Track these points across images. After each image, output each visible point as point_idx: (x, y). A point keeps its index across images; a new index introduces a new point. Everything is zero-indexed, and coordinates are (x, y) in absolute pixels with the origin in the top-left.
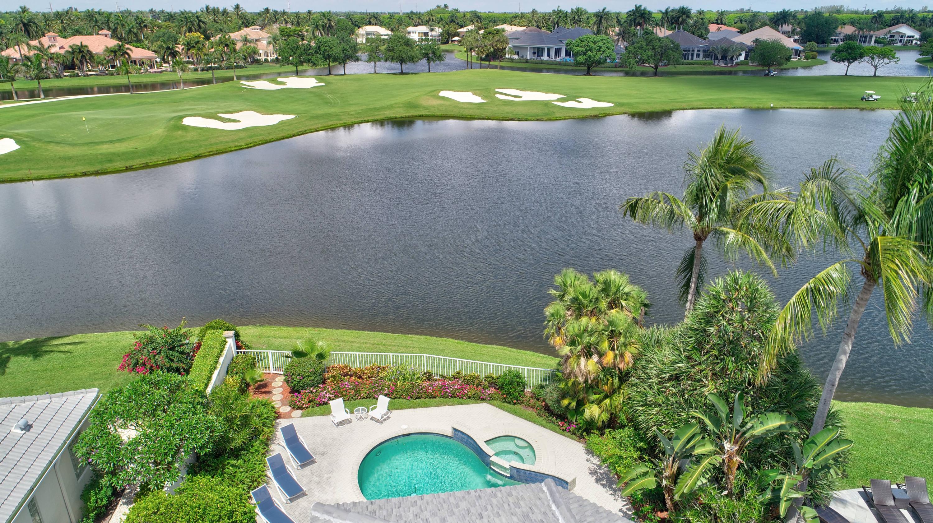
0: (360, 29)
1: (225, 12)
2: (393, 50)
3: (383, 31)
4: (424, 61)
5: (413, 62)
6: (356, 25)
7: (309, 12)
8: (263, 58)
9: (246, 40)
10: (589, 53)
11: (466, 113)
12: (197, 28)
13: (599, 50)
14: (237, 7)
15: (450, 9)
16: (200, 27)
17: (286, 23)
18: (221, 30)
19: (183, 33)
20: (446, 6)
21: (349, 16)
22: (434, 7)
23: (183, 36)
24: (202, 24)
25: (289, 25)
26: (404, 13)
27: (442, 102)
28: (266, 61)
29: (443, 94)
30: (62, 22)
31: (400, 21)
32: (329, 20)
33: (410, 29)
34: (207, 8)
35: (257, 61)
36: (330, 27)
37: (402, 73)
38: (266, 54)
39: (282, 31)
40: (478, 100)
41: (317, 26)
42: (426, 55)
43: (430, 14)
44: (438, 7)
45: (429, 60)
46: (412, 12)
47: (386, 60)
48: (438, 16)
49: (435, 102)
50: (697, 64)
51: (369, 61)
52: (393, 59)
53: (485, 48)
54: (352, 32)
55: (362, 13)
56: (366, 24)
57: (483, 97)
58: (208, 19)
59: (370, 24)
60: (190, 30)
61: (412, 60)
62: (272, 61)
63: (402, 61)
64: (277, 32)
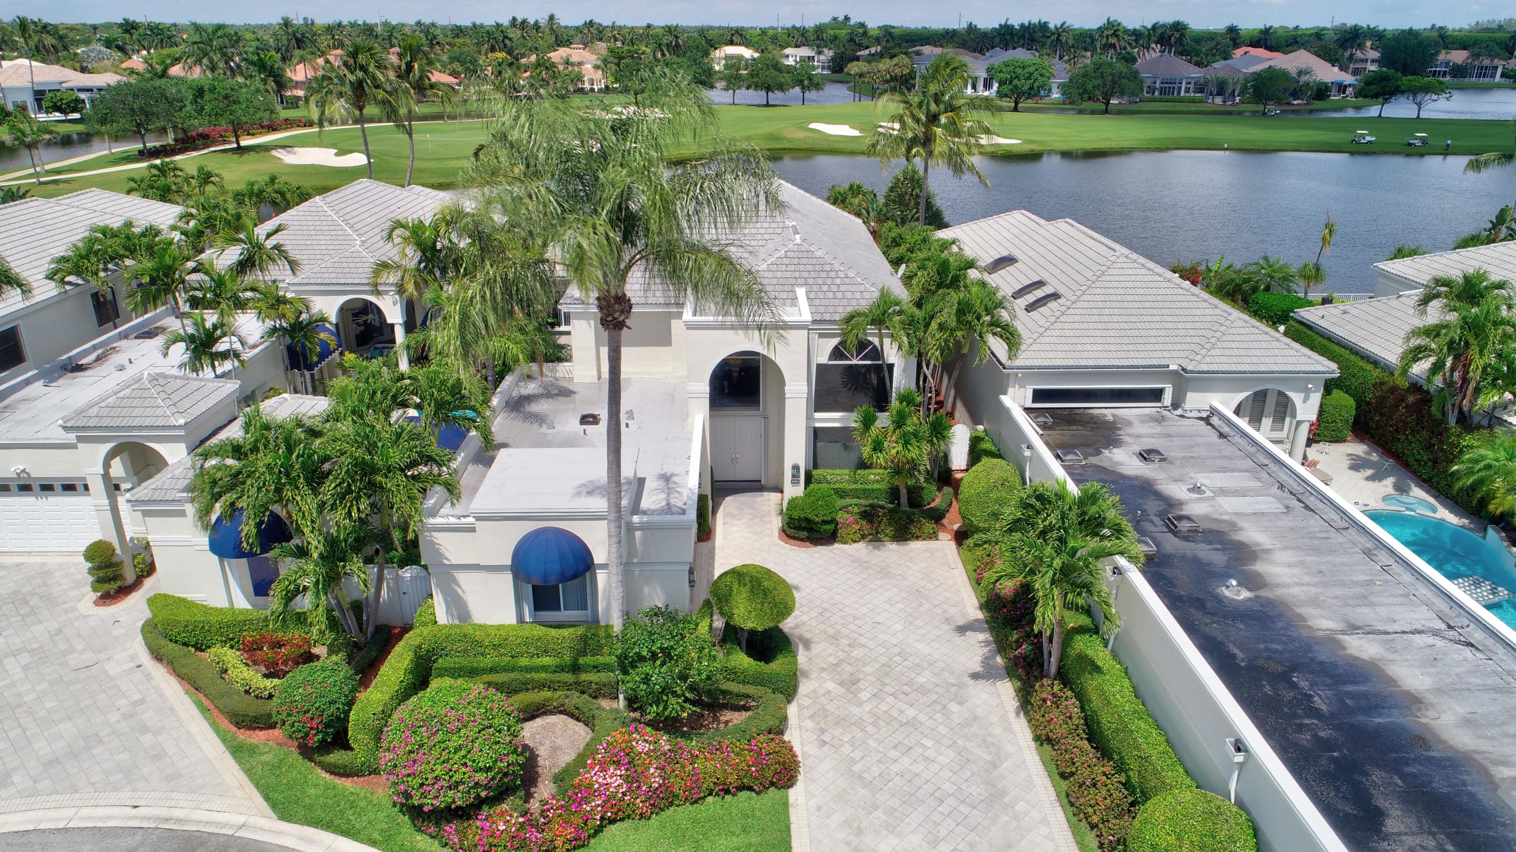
0: (717, 52)
1: (537, 26)
2: (757, 75)
3: (747, 53)
4: (797, 89)
5: (782, 90)
6: (712, 46)
7: (649, 26)
8: (587, 86)
9: (567, 63)
10: (1016, 82)
11: (837, 146)
12: (502, 46)
13: (1029, 78)
14: (552, 18)
15: (852, 22)
16: (505, 45)
17: (616, 40)
18: (536, 49)
19: (483, 52)
20: (847, 18)
21: (702, 32)
22: (826, 19)
23: (484, 57)
24: (507, 42)
25: (619, 44)
26: (782, 28)
27: (810, 134)
28: (592, 90)
29: (813, 126)
30: (333, 37)
31: (775, 39)
32: (676, 37)
33: (788, 51)
34: (514, 19)
35: (581, 91)
36: (677, 45)
37: (767, 105)
38: (592, 82)
39: (611, 51)
40: (855, 133)
41: (660, 45)
42: (800, 83)
43: (819, 30)
44: (835, 19)
45: (804, 89)
46: (794, 27)
47: (748, 88)
48: (832, 32)
49: (801, 135)
50: (1182, 101)
51: (726, 89)
52: (757, 87)
53: (879, 75)
54: (706, 54)
55: (719, 28)
56: (727, 44)
57: (861, 131)
58: (515, 34)
59: (732, 43)
60: (493, 49)
61: (781, 88)
62: (600, 90)
63: (768, 89)
64: (604, 52)
